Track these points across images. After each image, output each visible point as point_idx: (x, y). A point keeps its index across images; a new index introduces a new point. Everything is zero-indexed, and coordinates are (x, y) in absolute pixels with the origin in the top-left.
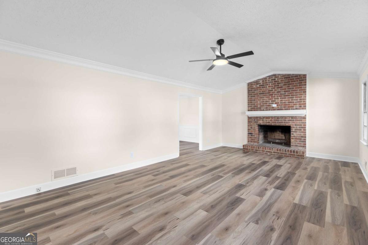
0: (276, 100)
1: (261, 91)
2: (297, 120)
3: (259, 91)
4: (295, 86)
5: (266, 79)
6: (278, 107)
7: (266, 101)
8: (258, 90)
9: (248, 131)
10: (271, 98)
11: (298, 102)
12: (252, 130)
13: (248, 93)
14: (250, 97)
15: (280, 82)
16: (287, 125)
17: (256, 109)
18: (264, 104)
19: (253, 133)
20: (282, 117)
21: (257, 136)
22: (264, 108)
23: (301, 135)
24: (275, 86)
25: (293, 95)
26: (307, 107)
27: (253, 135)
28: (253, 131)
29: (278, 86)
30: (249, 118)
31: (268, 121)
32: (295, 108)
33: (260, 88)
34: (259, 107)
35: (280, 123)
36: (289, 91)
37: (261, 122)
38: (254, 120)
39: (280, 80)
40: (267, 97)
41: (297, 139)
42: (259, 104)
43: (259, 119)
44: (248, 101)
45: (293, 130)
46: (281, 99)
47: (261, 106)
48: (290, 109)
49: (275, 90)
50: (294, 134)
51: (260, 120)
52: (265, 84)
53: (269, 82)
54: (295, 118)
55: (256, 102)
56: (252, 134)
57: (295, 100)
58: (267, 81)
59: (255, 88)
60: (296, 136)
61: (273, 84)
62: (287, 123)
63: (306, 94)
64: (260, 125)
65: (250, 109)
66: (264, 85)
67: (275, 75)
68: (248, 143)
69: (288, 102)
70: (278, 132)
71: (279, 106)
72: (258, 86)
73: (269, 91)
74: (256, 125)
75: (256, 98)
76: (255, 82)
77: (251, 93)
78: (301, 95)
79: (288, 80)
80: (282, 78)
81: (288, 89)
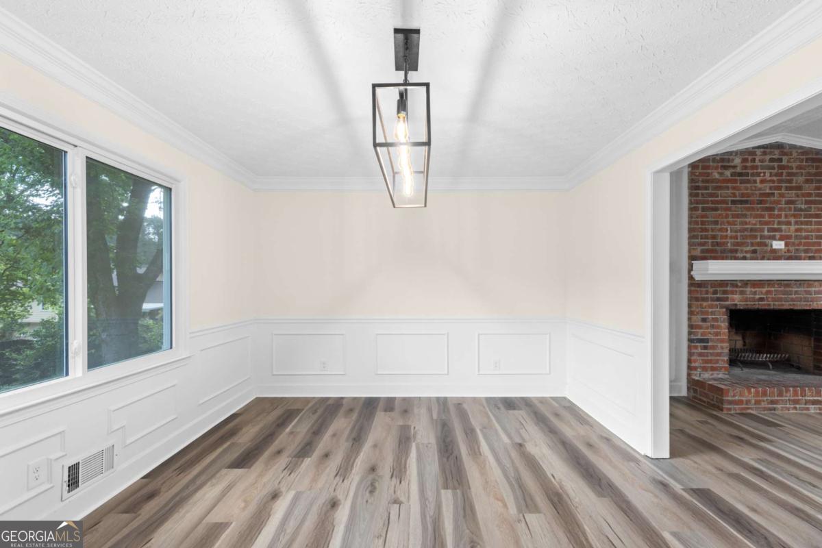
0: (784, 227)
1: (737, 192)
3: (730, 191)
5: (754, 154)
6: (789, 251)
7: (752, 230)
8: (727, 188)
9: (689, 333)
10: (767, 219)
12: (707, 328)
14: (700, 212)
15: (794, 170)
18: (747, 237)
19: (710, 337)
21: (722, 348)
22: (746, 252)
24: (780, 181)
27: (710, 344)
28: (710, 330)
29: (790, 181)
30: (694, 285)
31: (757, 297)
33: (735, 181)
34: (729, 246)
35: (792, 300)
36: (820, 202)
37: (737, 300)
38: (715, 292)
39: (795, 165)
40: (756, 216)
42: (731, 238)
43: (729, 288)
46: (797, 227)
47: (738, 244)
49: (782, 195)
51: (733, 293)
52: (750, 171)
53: (763, 168)
55: (721, 230)
56: (707, 341)
58: (757, 163)
59: (717, 181)
61: (776, 175)
62: (813, 300)
64: (733, 308)
65: (697, 252)
66: (747, 174)
67: (780, 146)
69: (817, 237)
71: (790, 248)
72: (728, 173)
73: (762, 195)
74: (718, 309)
75: (720, 215)
76: (718, 158)
77: (702, 194)
79: (817, 168)
80: (802, 161)
81: (817, 195)
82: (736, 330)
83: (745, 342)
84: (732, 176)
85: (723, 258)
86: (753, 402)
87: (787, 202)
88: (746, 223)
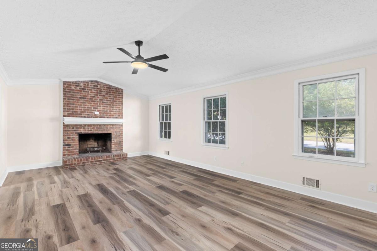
0: (99, 107)
1: (82, 95)
2: (117, 128)
3: (79, 94)
4: (115, 97)
5: (88, 83)
6: (100, 115)
7: (87, 108)
8: (78, 93)
9: (64, 143)
10: (93, 104)
11: (117, 112)
12: (70, 140)
13: (64, 94)
14: (67, 100)
15: (102, 90)
16: (109, 132)
17: (75, 115)
18: (85, 110)
19: (71, 144)
20: (104, 125)
21: (76, 147)
22: (85, 115)
23: (119, 140)
24: (97, 93)
25: (114, 105)
26: (123, 117)
27: (71, 146)
28: (71, 141)
29: (101, 93)
30: (65, 126)
31: (89, 129)
32: (115, 117)
33: (81, 91)
34: (79, 113)
35: (102, 130)
36: (110, 101)
37: (82, 131)
38: (73, 128)
39: (102, 88)
40: (89, 103)
41: (116, 144)
42: (80, 110)
43: (79, 127)
44: (64, 104)
45: (113, 136)
46: (103, 108)
47: (82, 112)
48: (111, 118)
49: (98, 97)
50: (114, 140)
51: (80, 128)
52: (87, 88)
53: (91, 88)
54: (115, 126)
55: (76, 107)
56: (70, 145)
57: (115, 109)
58: (89, 86)
59: (74, 90)
60: (116, 141)
61: (96, 91)
62: (108, 130)
63: (123, 106)
64: (81, 133)
65: (66, 114)
66: (86, 89)
67: (97, 82)
68: (63, 157)
69: (110, 111)
70: (92, 140)
71: (101, 114)
72: (78, 88)
73: (91, 96)
74: (75, 134)
75: (75, 102)
76: (74, 82)
77: (68, 94)
78: (120, 106)
79: (110, 90)
80: (105, 87)
81: (110, 99)
82: (95, 141)
83: (98, 144)
84: (80, 89)
85: (76, 117)
86: (77, 164)
87: (100, 100)
88: (85, 105)
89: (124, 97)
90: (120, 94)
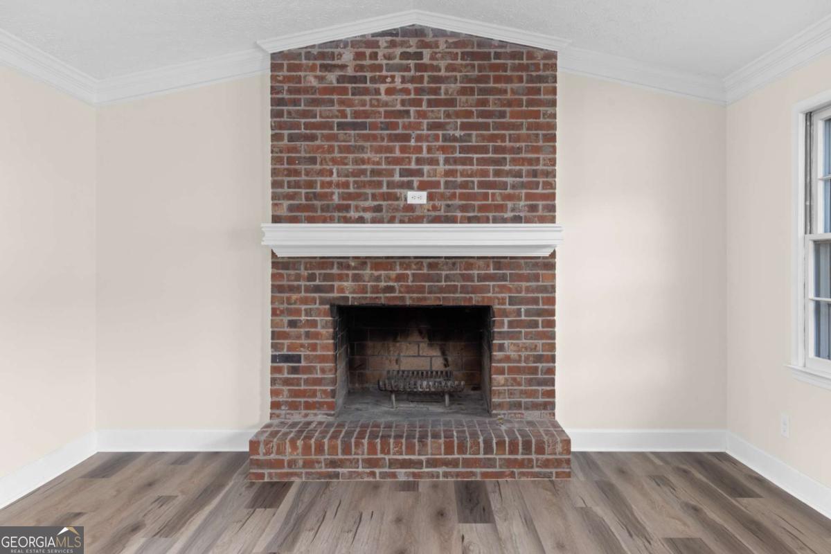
0: (426, 168)
1: (348, 110)
2: (521, 278)
3: (336, 107)
4: (510, 103)
5: (375, 44)
6: (435, 208)
7: (373, 172)
8: (331, 102)
9: (274, 346)
10: (397, 154)
11: (523, 185)
12: (299, 337)
13: (275, 114)
14: (286, 141)
15: (443, 73)
16: (476, 299)
17: (319, 212)
18: (363, 185)
19: (303, 353)
20: (453, 261)
21: (323, 371)
24: (419, 91)
25: (503, 150)
26: (558, 214)
27: (303, 364)
28: (303, 341)
29: (436, 91)
30: (281, 265)
31: (383, 284)
32: (509, 215)
33: (344, 91)
34: (336, 200)
35: (441, 290)
36: (486, 127)
37: (348, 291)
39: (443, 64)
40: (379, 150)
41: (518, 370)
42: (338, 185)
43: (335, 271)
44: (275, 160)
45: (502, 325)
46: (447, 167)
47: (350, 196)
48: (487, 221)
49: (422, 115)
51: (341, 278)
52: (369, 75)
53: (390, 68)
54: (509, 266)
55: (321, 173)
56: (297, 359)
57: (509, 173)
60: (514, 355)
61: (413, 80)
62: (475, 290)
63: (554, 150)
64: (342, 303)
65: (284, 212)
66: (364, 80)
67: (418, 32)
68: (272, 415)
69: (482, 185)
70: (416, 337)
71: (437, 203)
72: (332, 77)
73: (388, 114)
74: (317, 306)
75: (319, 147)
76: (315, 51)
77: (289, 113)
78: (537, 150)
79: (481, 68)
80: (455, 57)
81: (482, 114)
82: (430, 340)
83: (446, 360)
84: (338, 82)
85: (324, 221)
87: (433, 126)
88: (363, 162)
89: (559, 97)
90: (541, 79)
